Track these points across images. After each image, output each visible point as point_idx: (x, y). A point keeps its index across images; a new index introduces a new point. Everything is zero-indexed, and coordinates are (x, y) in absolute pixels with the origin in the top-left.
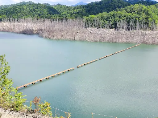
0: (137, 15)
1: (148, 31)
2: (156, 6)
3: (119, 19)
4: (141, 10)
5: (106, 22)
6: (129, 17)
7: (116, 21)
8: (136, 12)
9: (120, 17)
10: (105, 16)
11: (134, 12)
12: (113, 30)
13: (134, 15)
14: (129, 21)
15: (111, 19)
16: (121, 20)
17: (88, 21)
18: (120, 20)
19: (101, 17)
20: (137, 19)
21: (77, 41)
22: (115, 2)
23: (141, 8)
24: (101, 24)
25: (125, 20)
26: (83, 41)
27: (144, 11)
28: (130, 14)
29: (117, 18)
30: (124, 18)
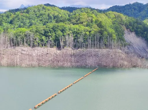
0: (87, 28)
1: (104, 50)
2: (107, 15)
3: (61, 34)
4: (92, 21)
5: (44, 38)
6: (75, 30)
7: (58, 36)
8: (85, 23)
9: (63, 31)
10: (42, 29)
11: (82, 23)
12: (54, 50)
13: (82, 28)
14: (76, 36)
15: (50, 34)
16: (65, 34)
17: (16, 37)
18: (63, 35)
19: (36, 31)
20: (88, 33)
21: (4, 66)
22: (49, 10)
23: (90, 18)
24: (37, 40)
25: (71, 34)
26: (14, 66)
27: (96, 22)
28: (77, 26)
29: (60, 33)
30: (69, 33)
